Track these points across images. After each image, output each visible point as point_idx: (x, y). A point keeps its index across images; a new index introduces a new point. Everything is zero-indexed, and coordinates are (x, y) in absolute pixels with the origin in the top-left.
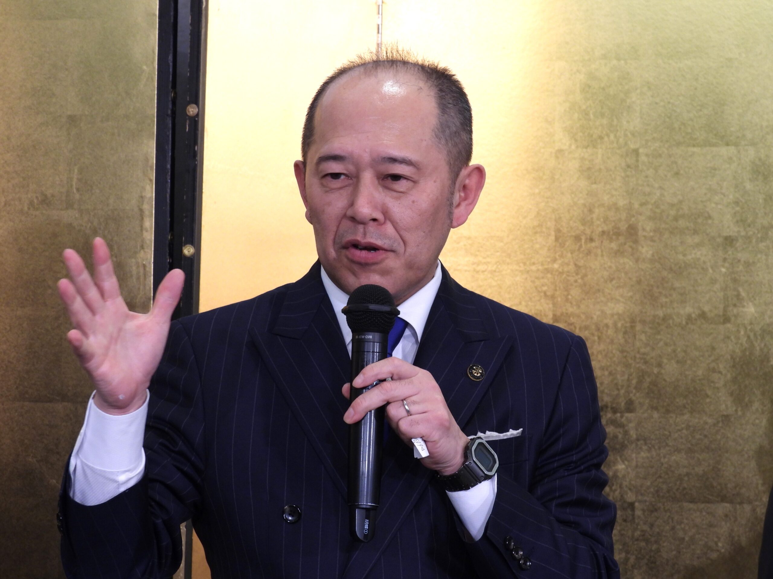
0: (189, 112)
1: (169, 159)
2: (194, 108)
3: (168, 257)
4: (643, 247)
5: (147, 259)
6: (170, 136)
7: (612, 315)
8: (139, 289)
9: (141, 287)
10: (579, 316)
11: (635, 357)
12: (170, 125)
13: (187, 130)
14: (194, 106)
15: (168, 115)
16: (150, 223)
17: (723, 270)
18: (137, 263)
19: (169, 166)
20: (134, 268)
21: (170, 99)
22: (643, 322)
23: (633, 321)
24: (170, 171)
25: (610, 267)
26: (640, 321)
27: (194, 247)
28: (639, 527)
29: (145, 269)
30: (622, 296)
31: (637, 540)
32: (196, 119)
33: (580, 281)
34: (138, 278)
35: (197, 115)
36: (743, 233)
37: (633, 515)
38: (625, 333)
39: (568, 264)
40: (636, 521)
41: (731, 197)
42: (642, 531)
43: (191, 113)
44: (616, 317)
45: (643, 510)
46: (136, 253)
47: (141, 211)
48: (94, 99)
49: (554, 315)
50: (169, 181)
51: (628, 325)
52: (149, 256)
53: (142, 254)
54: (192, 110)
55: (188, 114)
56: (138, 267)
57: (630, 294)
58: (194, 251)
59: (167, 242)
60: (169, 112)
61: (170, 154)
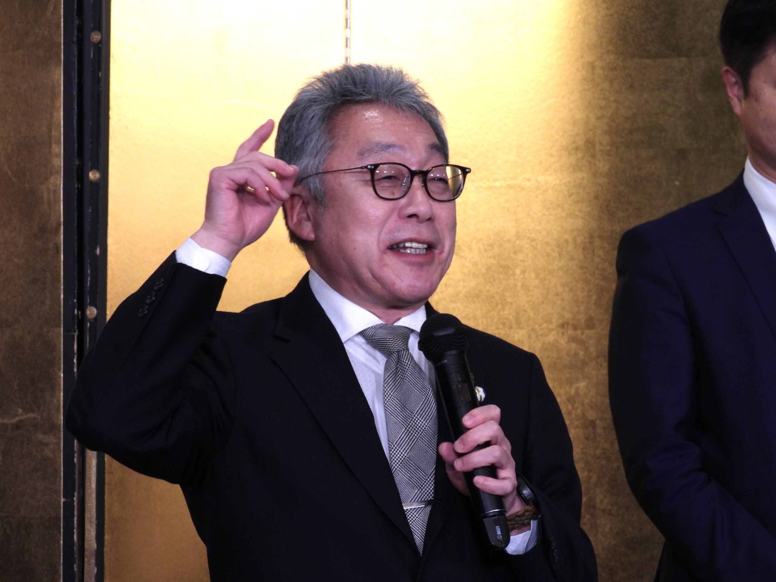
0: (93, 38)
1: (75, 86)
2: (96, 35)
3: (76, 183)
4: (600, 161)
5: (56, 185)
6: (76, 63)
7: (572, 231)
8: (50, 214)
9: (52, 213)
10: (540, 232)
11: (594, 273)
12: (76, 53)
13: (92, 56)
14: (97, 32)
15: (73, 42)
16: (59, 149)
17: (677, 183)
18: (48, 190)
19: (75, 93)
20: (45, 194)
21: (75, 26)
22: (601, 237)
23: (591, 237)
24: (76, 98)
25: (570, 182)
26: (598, 237)
27: (100, 173)
28: (600, 445)
29: (54, 195)
30: (580, 211)
31: (598, 458)
32: (100, 45)
33: (540, 196)
34: (49, 204)
35: (101, 42)
36: (695, 146)
37: (595, 433)
38: (584, 249)
39: (529, 180)
40: (598, 439)
41: (683, 109)
42: (604, 449)
43: (95, 39)
44: (575, 233)
45: (604, 428)
46: (47, 179)
47: (50, 137)
48: (5, 28)
49: (517, 232)
50: (76, 107)
51: (587, 240)
52: (58, 182)
53: (52, 180)
54: (96, 37)
55: (92, 40)
56: (49, 193)
57: (588, 209)
58: (100, 176)
59: (75, 168)
60: (75, 39)
61: (76, 80)
